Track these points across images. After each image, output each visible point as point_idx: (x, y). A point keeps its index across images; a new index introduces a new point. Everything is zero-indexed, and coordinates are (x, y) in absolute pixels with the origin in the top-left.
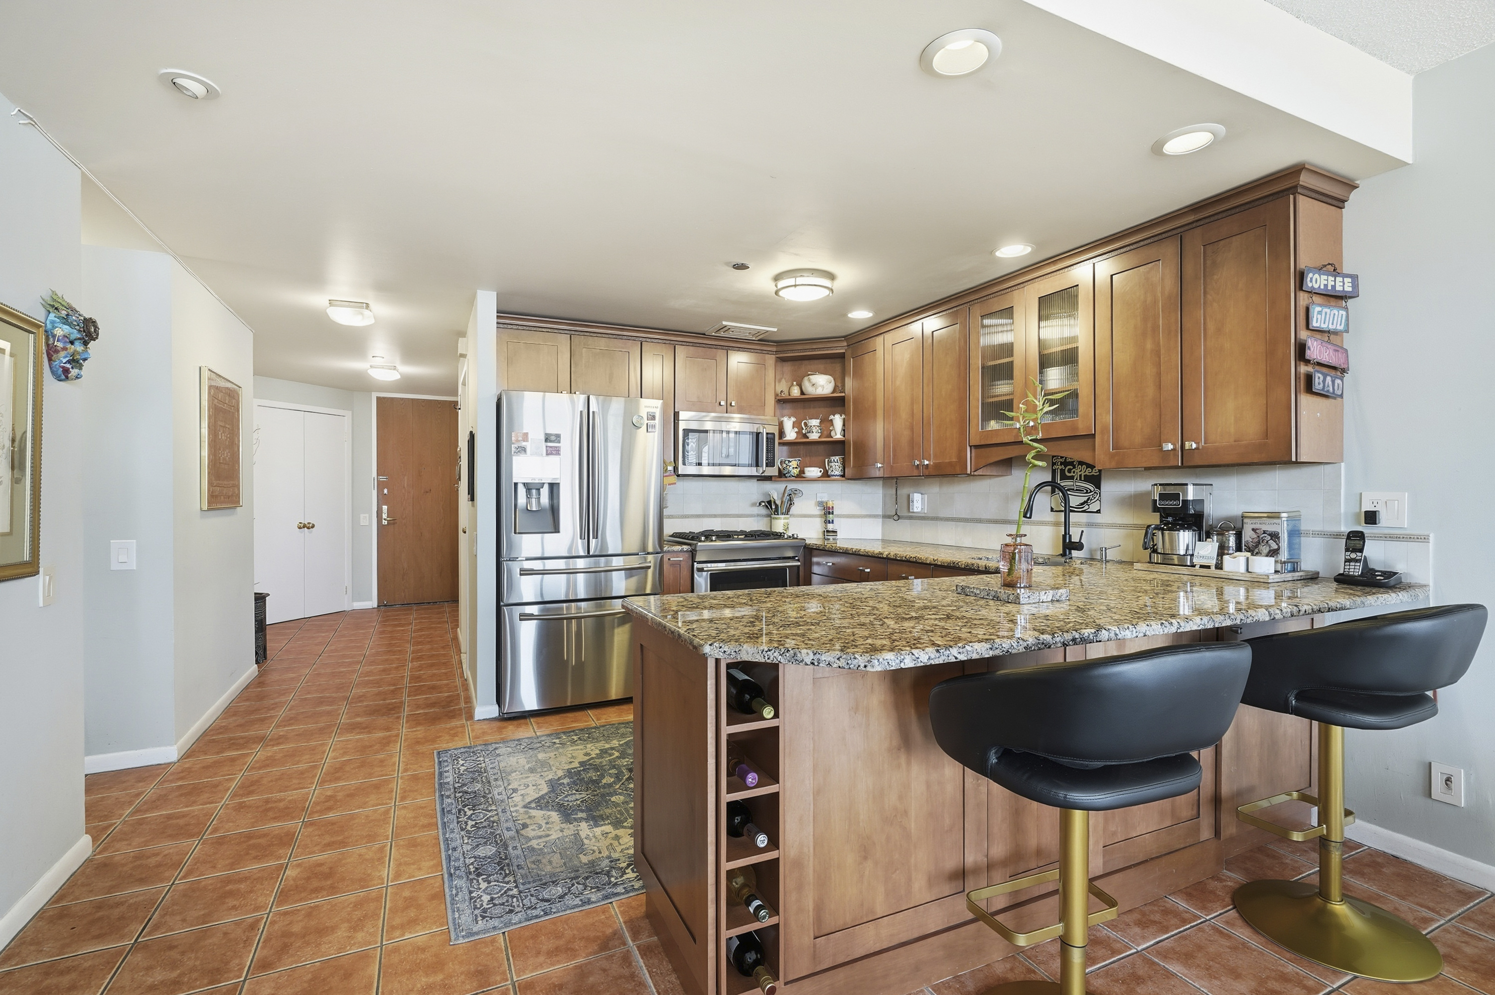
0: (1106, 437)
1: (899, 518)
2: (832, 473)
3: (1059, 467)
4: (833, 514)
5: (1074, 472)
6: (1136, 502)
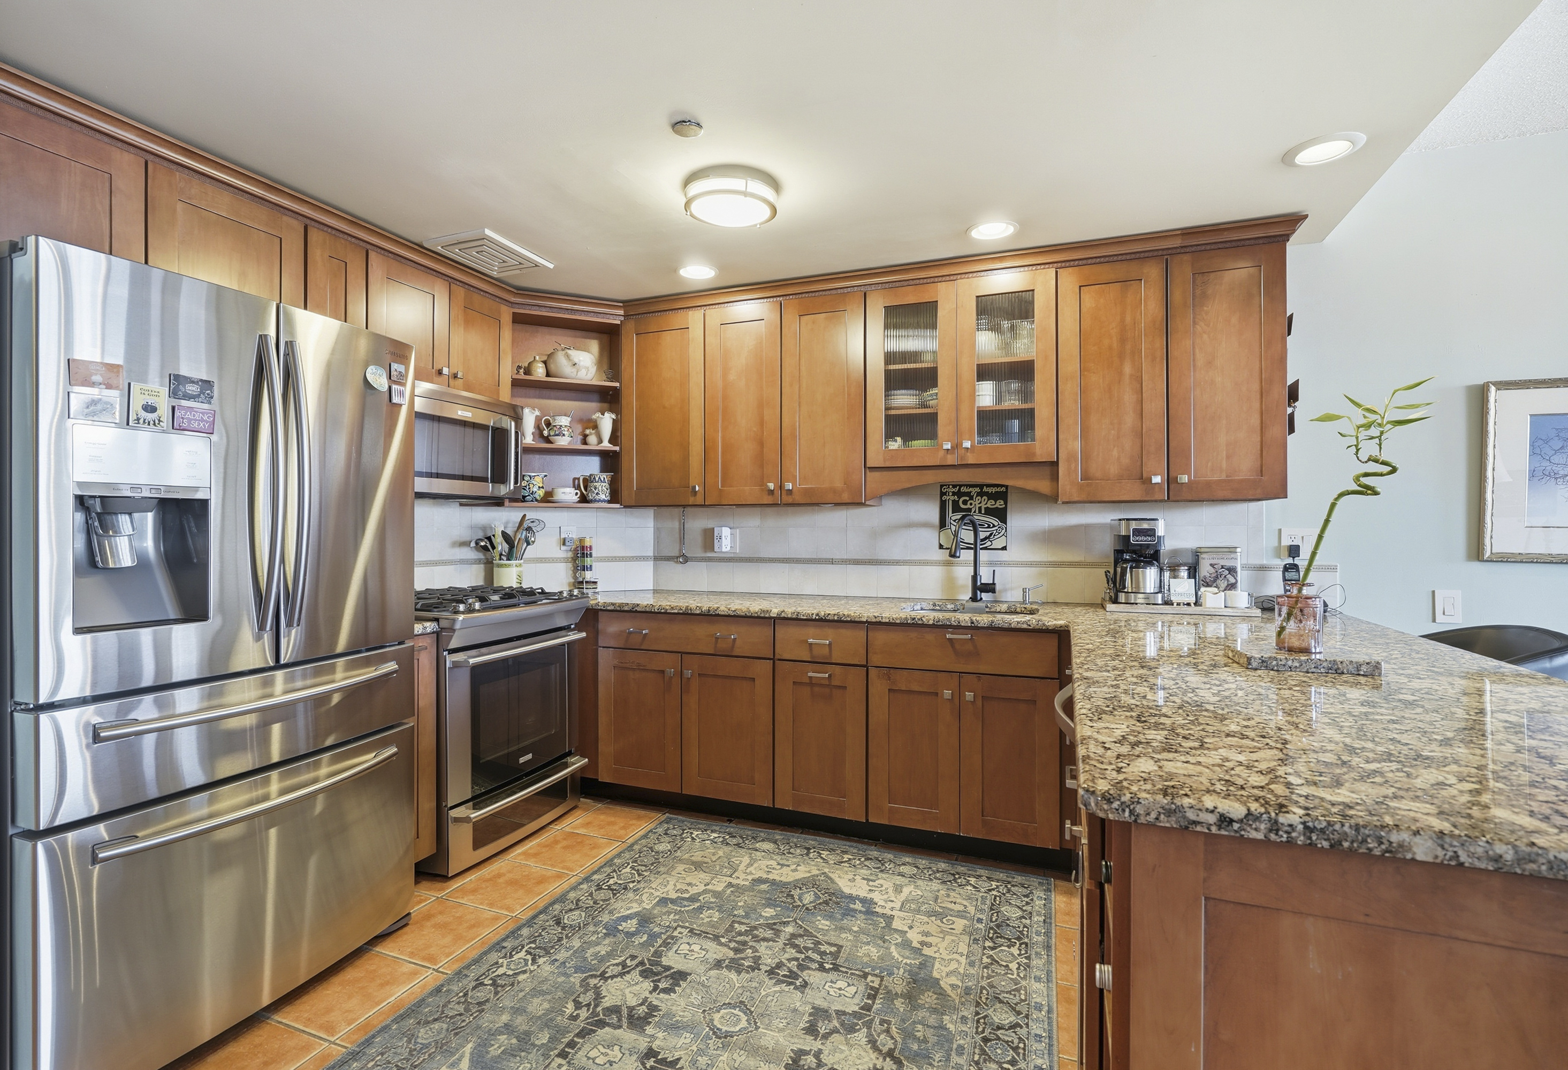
0: (1073, 466)
1: (686, 560)
2: (597, 498)
3: (950, 498)
4: (591, 556)
5: (971, 504)
6: (1051, 538)
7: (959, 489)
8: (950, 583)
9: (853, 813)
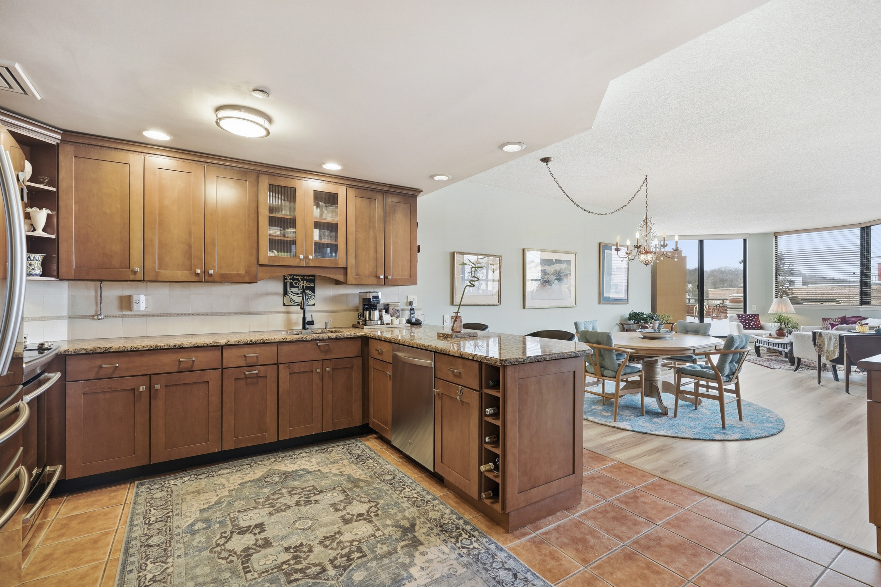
0: (353, 270)
1: (102, 317)
3: (289, 281)
5: (299, 284)
6: (334, 299)
7: (293, 277)
8: (289, 322)
9: (271, 438)
